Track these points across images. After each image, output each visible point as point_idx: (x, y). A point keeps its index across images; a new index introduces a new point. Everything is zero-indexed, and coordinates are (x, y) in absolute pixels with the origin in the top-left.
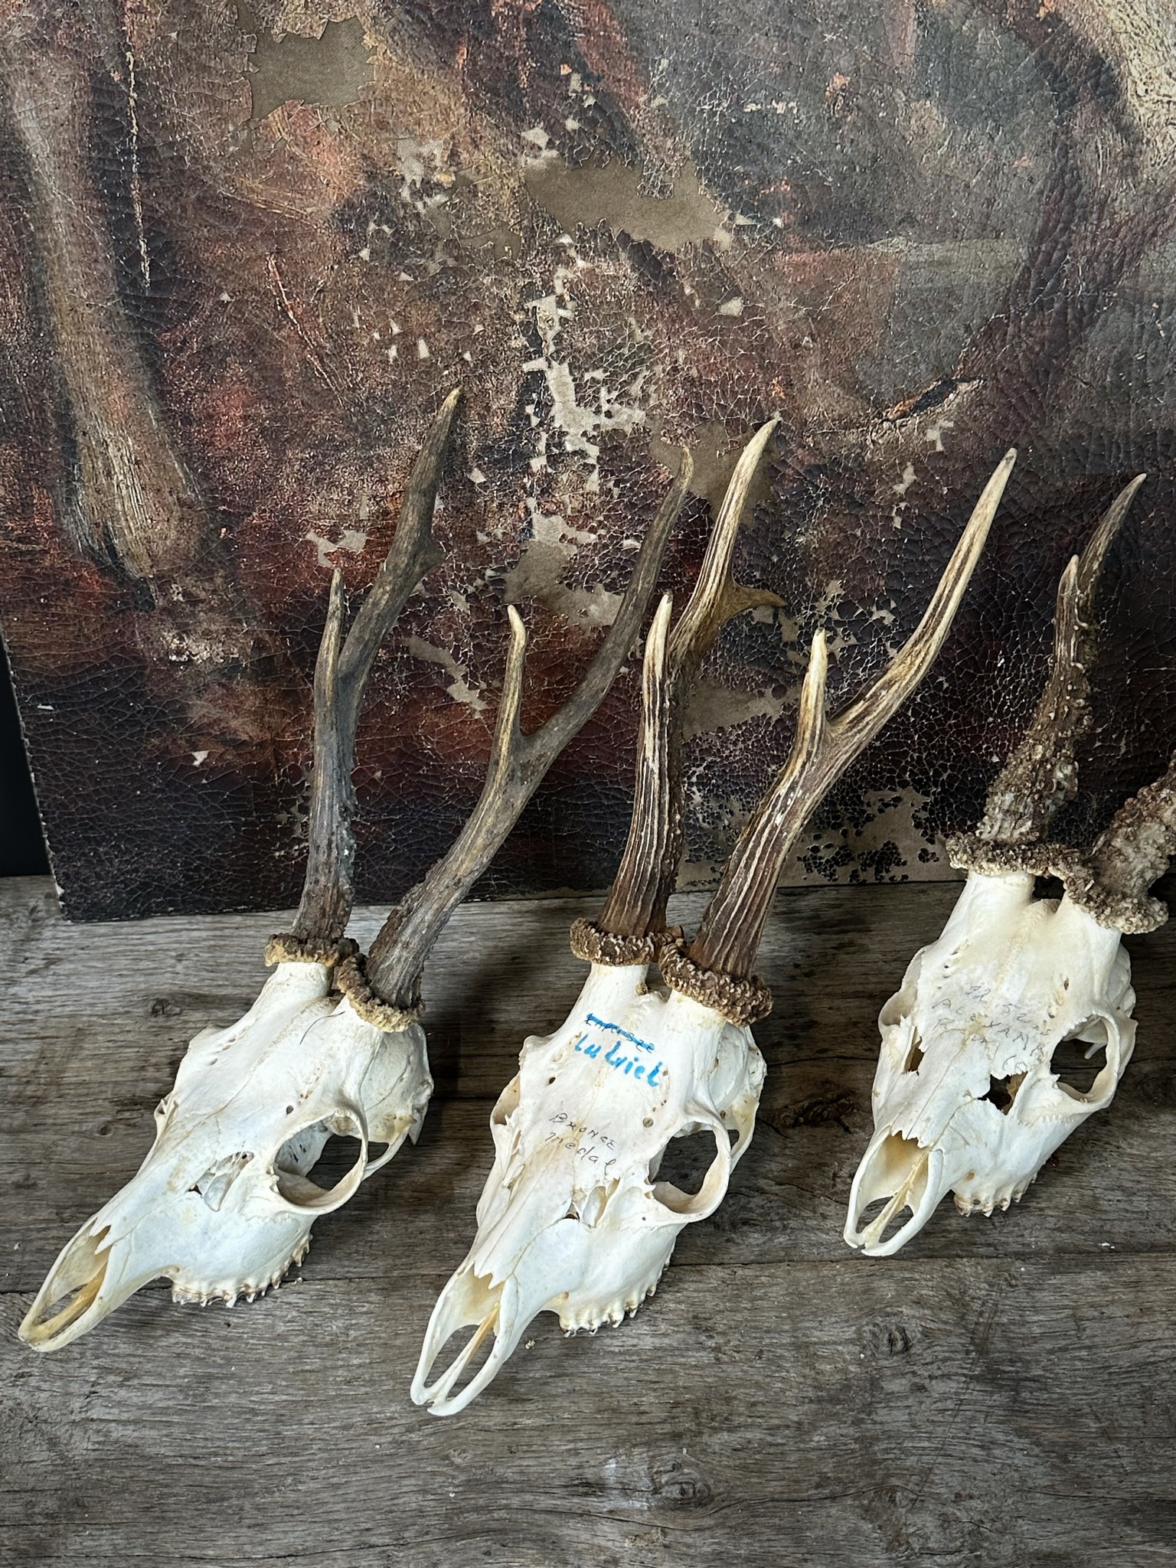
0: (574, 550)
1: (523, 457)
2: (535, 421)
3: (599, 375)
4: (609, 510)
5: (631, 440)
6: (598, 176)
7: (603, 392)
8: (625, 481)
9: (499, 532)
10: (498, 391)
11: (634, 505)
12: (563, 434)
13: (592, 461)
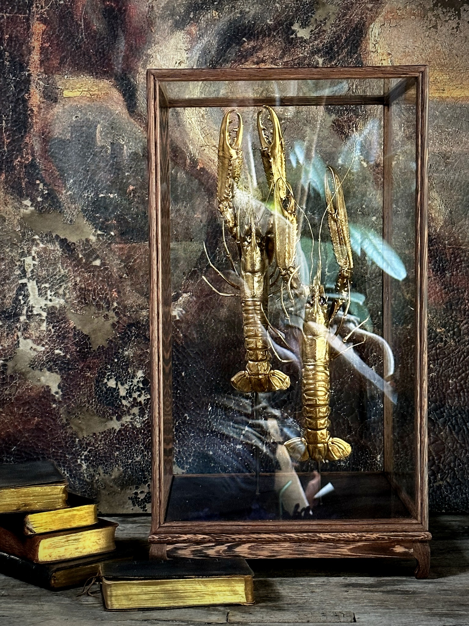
0: (36, 353)
1: (17, 315)
2: (22, 302)
3: (47, 285)
4: (50, 338)
5: (59, 310)
6: (48, 216)
7: (49, 292)
8: (56, 326)
9: (6, 345)
10: (9, 290)
11: (60, 336)
12: (33, 307)
13: (44, 318)
